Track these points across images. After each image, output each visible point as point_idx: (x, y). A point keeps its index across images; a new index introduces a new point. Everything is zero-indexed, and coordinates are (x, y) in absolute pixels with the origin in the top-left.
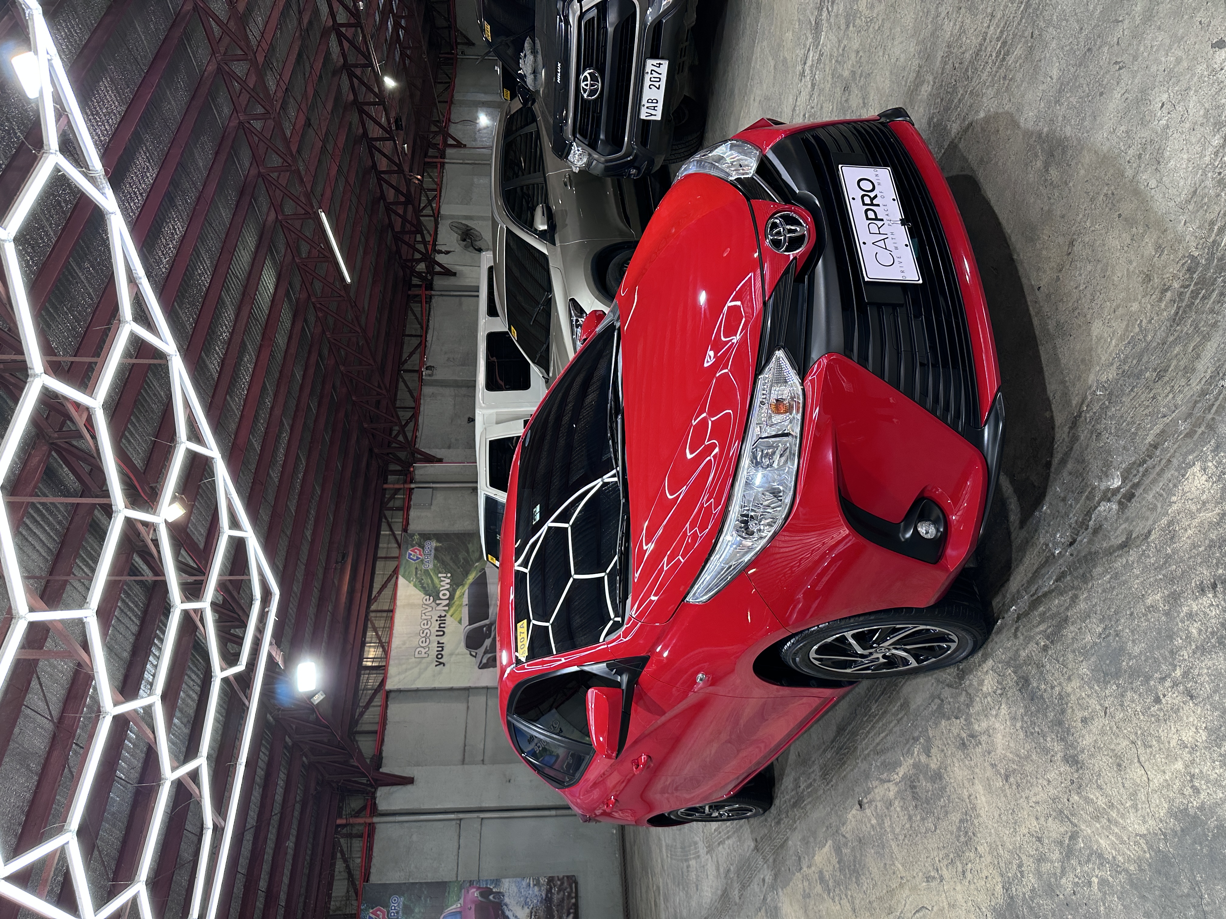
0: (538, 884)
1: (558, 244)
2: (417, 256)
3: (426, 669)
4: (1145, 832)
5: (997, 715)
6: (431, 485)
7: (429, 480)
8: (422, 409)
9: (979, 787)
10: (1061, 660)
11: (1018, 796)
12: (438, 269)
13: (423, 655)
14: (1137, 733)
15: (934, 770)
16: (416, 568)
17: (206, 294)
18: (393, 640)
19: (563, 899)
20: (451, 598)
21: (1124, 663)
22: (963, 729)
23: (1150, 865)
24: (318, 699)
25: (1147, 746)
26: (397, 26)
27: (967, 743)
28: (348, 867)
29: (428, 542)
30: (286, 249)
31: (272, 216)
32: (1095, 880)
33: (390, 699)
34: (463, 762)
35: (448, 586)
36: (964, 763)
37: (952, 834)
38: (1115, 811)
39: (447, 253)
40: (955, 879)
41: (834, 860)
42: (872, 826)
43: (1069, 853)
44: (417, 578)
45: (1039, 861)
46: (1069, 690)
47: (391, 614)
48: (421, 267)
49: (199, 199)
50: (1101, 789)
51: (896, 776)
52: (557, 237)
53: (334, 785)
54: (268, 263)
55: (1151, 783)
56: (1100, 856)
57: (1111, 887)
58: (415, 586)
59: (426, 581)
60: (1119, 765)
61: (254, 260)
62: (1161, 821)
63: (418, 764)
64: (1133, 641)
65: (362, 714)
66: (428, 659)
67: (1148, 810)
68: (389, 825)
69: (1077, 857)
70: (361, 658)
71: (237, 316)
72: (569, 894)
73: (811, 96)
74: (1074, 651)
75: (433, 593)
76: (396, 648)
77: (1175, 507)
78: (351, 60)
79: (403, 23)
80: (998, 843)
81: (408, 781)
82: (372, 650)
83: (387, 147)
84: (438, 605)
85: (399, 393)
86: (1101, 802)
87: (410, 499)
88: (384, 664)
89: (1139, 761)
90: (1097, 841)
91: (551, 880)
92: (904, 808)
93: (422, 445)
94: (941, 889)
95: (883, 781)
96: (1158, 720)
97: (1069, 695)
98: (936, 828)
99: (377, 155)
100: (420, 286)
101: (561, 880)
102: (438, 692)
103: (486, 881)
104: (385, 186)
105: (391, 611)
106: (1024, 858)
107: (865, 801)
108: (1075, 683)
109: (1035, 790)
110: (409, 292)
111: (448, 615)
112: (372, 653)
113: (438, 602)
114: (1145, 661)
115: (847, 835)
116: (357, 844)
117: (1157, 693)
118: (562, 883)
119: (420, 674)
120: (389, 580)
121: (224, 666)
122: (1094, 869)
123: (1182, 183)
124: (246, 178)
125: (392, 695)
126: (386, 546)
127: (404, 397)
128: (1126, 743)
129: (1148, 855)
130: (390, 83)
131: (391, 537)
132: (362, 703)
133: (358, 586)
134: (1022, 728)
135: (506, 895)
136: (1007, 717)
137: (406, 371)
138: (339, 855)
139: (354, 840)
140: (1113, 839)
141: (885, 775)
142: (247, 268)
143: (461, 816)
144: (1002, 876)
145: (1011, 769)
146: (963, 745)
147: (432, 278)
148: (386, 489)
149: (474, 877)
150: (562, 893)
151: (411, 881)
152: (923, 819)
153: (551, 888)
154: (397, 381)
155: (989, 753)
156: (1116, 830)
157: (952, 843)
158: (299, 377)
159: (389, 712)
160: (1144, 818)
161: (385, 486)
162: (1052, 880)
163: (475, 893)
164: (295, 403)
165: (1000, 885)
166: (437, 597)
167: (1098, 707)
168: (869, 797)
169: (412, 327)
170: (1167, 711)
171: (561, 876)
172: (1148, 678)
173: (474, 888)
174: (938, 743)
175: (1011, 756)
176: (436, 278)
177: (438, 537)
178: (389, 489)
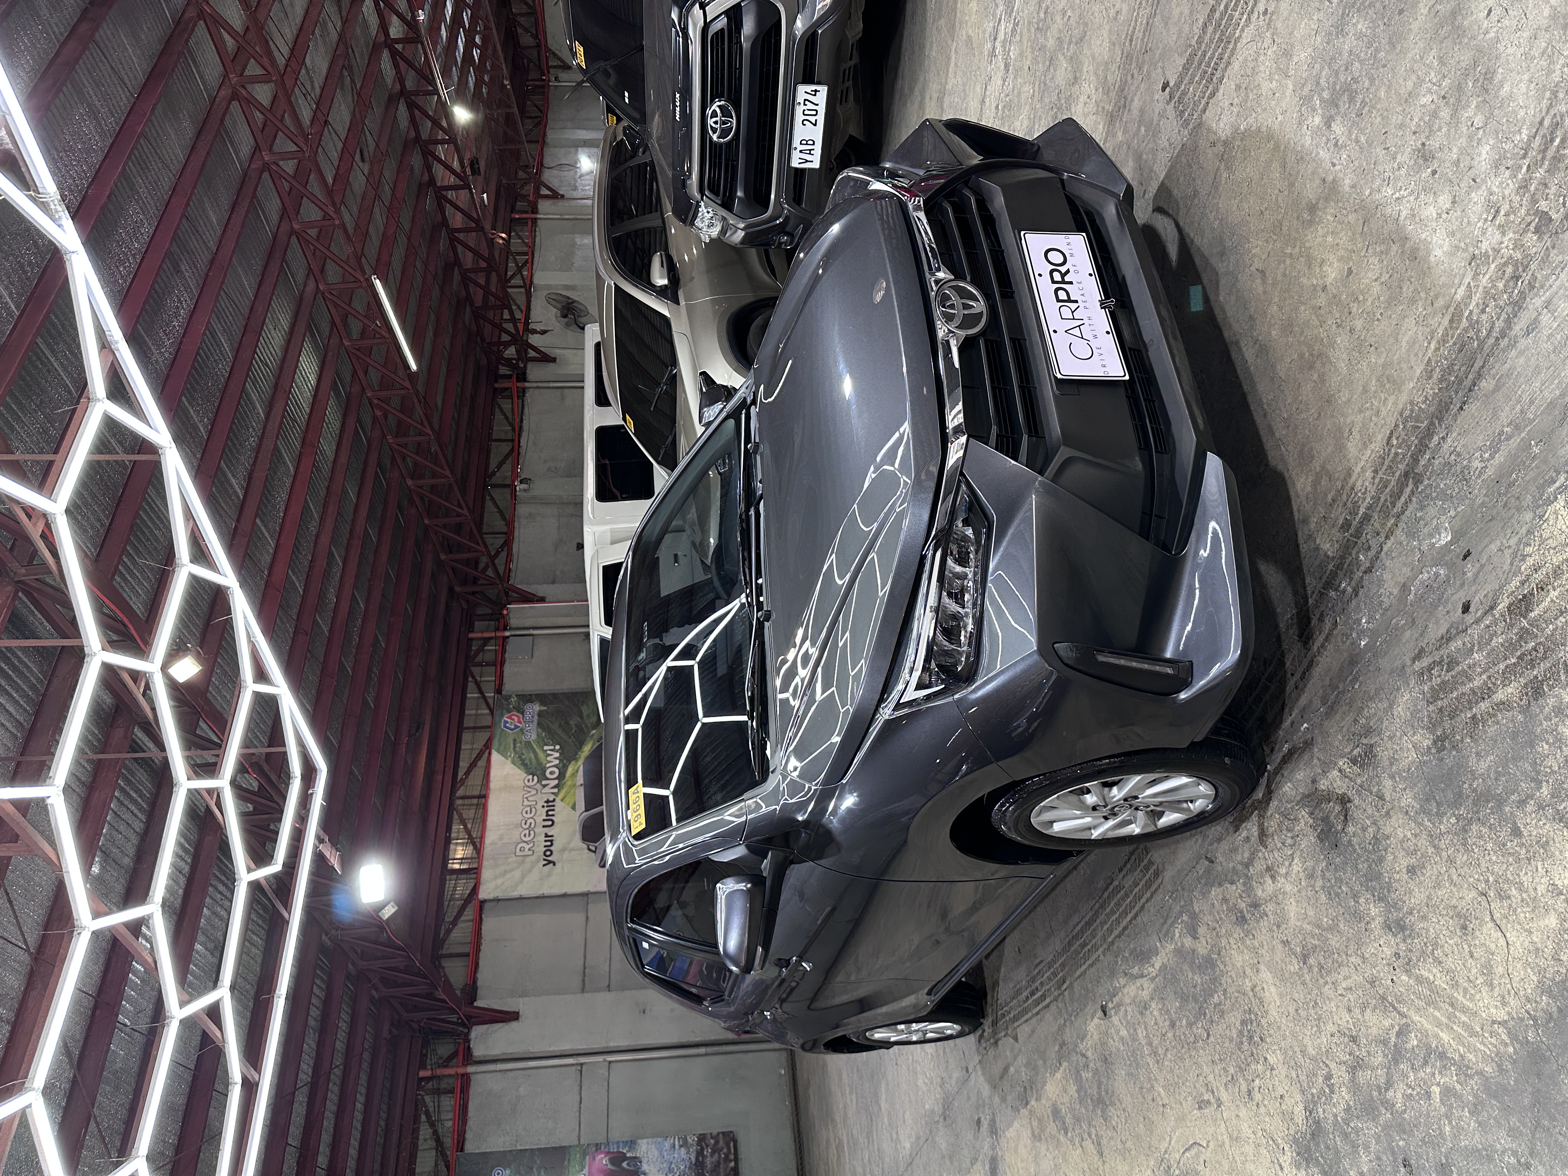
0: (685, 1144)
1: (682, 302)
2: (505, 338)
3: (530, 871)
4: (1506, 1018)
5: (1287, 873)
6: (532, 632)
7: (528, 624)
8: (516, 534)
9: (1266, 975)
10: (1375, 790)
11: (1321, 981)
12: (532, 353)
13: (527, 852)
14: (1487, 881)
15: (1203, 957)
16: (515, 740)
17: (226, 387)
18: (487, 833)
19: (719, 1163)
20: (561, 777)
21: (1466, 786)
22: (1241, 897)
23: (1515, 1062)
24: (388, 912)
25: (1503, 896)
26: (470, 44)
27: (1248, 916)
28: (435, 1133)
29: (529, 705)
30: (332, 329)
31: (311, 286)
32: (1436, 1090)
33: (485, 911)
34: (583, 990)
35: (557, 762)
36: (1243, 943)
37: (1231, 1041)
38: (1461, 991)
39: (544, 332)
40: (1238, 1102)
41: (1073, 1089)
42: (1122, 1039)
43: (1397, 1055)
44: (516, 752)
45: (1354, 1068)
46: (1388, 830)
47: (483, 800)
48: (511, 352)
49: (212, 262)
50: (1440, 963)
51: (1151, 969)
52: (681, 293)
53: (415, 1025)
54: (307, 346)
55: (1512, 948)
56: (1442, 1056)
57: (1458, 1097)
58: (513, 763)
59: (529, 756)
60: (1464, 927)
61: (288, 342)
62: (1528, 1000)
63: (524, 994)
64: (1478, 754)
65: (449, 932)
66: (533, 858)
67: (1509, 986)
68: (489, 1076)
69: (1409, 1060)
70: (445, 860)
71: (268, 416)
72: (727, 1156)
73: (1004, 81)
74: (1392, 777)
75: (537, 771)
76: (491, 844)
77: (1530, 561)
78: (410, 85)
79: (478, 40)
80: (1297, 1049)
81: (512, 1016)
82: (460, 848)
83: (462, 198)
84: (544, 786)
85: (486, 515)
86: (1441, 981)
87: (504, 651)
88: (475, 866)
89: (1493, 919)
90: (1437, 1036)
91: (702, 1138)
92: (1165, 1011)
93: (518, 581)
94: (1219, 1116)
95: (1135, 977)
96: (1518, 860)
97: (1388, 837)
98: (1208, 1035)
99: (449, 210)
100: (509, 377)
101: (715, 1137)
102: (548, 900)
103: (618, 1143)
104: (460, 248)
105: (484, 797)
106: (1333, 1066)
107: (1110, 1005)
108: (1397, 819)
109: (1344, 971)
110: (496, 385)
111: (558, 799)
112: (460, 852)
113: (544, 782)
114: (1496, 779)
115: (1089, 1054)
116: (448, 1102)
117: (1515, 822)
118: (717, 1142)
119: (523, 877)
120: (479, 757)
121: (253, 866)
122: (1434, 1074)
123: (1522, 113)
124: (275, 237)
125: (487, 906)
126: (475, 712)
127: (493, 520)
128: (1473, 894)
129: (1511, 1049)
130: (462, 115)
131: (482, 701)
132: (449, 918)
133: (439, 767)
134: (1323, 888)
135: (644, 1160)
136: (1302, 875)
137: (495, 486)
138: (423, 1118)
139: (443, 1097)
140: (1460, 1030)
141: (1136, 968)
142: (279, 354)
143: (582, 1060)
144: (1303, 1092)
145: (1310, 946)
146: (1241, 920)
147: (525, 366)
148: (472, 639)
149: (601, 1139)
150: (716, 1155)
151: (519, 1148)
152: (1190, 1025)
153: (702, 1149)
154: (484, 498)
155: (1278, 927)
156: (1464, 1018)
157: (1232, 1053)
158: (353, 496)
159: (485, 927)
160: (1503, 997)
161: (471, 635)
162: (1375, 1094)
163: (603, 1160)
164: (348, 527)
165: (1301, 1106)
166: (542, 777)
167: (1431, 850)
168: (1116, 1000)
169: (501, 428)
170: (1531, 846)
171: (715, 1133)
172: (1500, 802)
173: (601, 1153)
174: (1207, 918)
175: (1309, 928)
176: (530, 366)
177: (541, 698)
178: (476, 639)
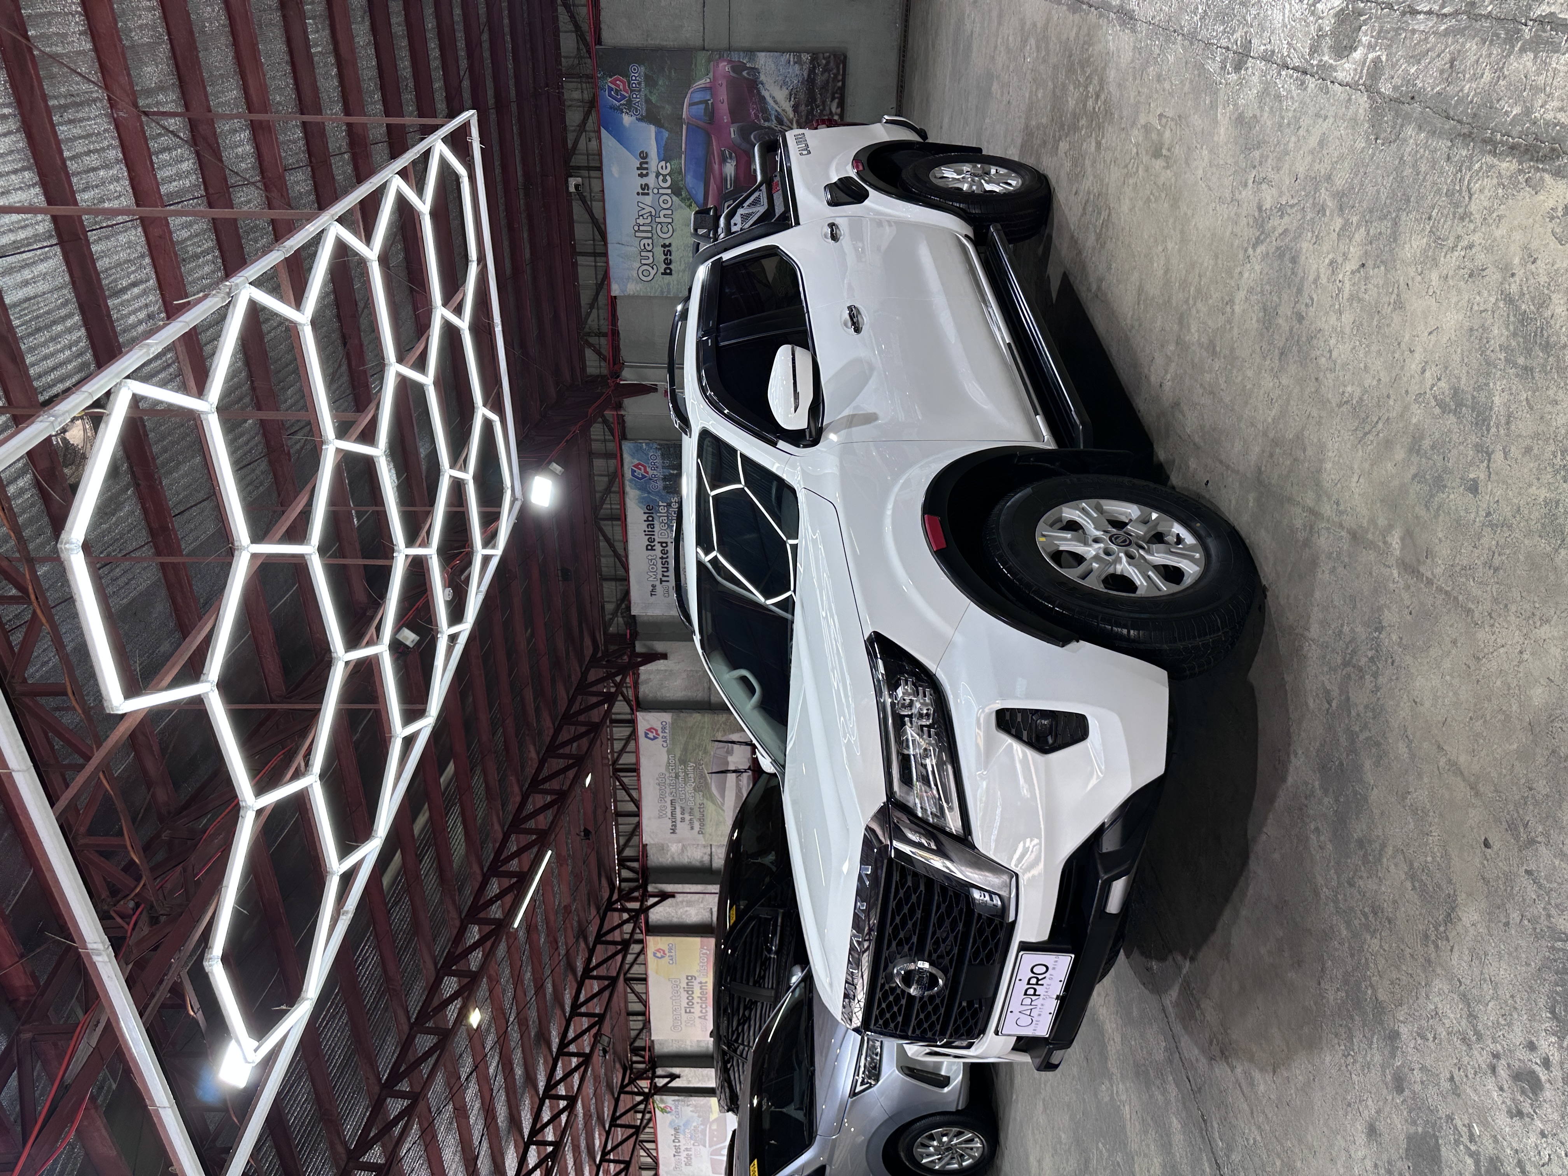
0: (799, 61)
19: (828, 81)
72: (836, 75)
91: (814, 56)
101: (827, 56)
103: (739, 51)
118: (828, 63)
135: (762, 71)
149: (724, 46)
150: (826, 74)
153: (814, 68)
163: (726, 67)
171: (827, 51)
173: (724, 59)
